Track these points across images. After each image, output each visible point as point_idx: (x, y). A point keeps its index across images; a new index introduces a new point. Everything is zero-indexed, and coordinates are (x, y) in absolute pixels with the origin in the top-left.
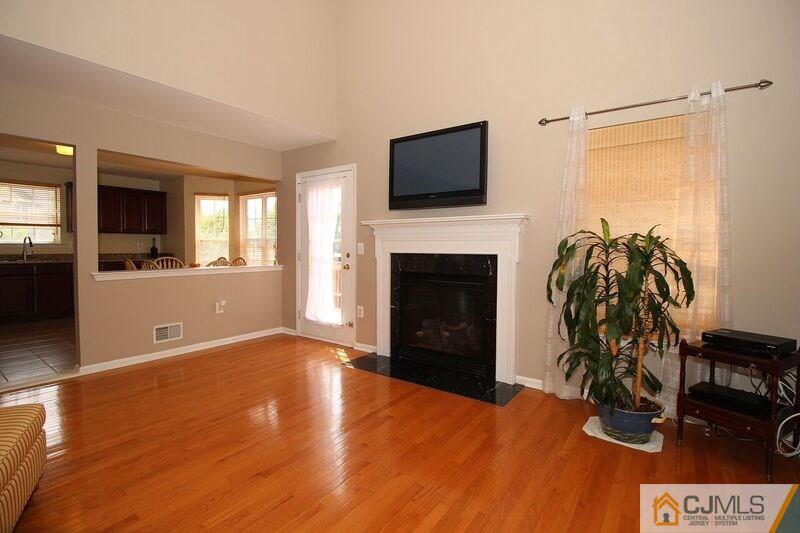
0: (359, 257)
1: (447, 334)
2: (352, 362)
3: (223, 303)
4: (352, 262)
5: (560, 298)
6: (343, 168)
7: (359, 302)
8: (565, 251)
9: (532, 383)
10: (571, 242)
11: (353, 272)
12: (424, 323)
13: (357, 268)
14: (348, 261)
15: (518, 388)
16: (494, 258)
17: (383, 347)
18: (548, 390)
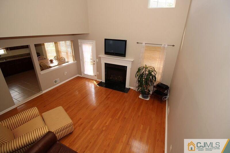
0: (97, 62)
1: (116, 78)
2: (98, 85)
3: (66, 73)
4: (95, 63)
5: (137, 77)
6: (92, 41)
7: (97, 71)
8: (139, 70)
9: (132, 88)
10: (140, 68)
11: (96, 65)
12: (112, 76)
13: (97, 64)
14: (94, 63)
15: (129, 89)
16: (126, 67)
17: (103, 80)
18: (134, 89)
